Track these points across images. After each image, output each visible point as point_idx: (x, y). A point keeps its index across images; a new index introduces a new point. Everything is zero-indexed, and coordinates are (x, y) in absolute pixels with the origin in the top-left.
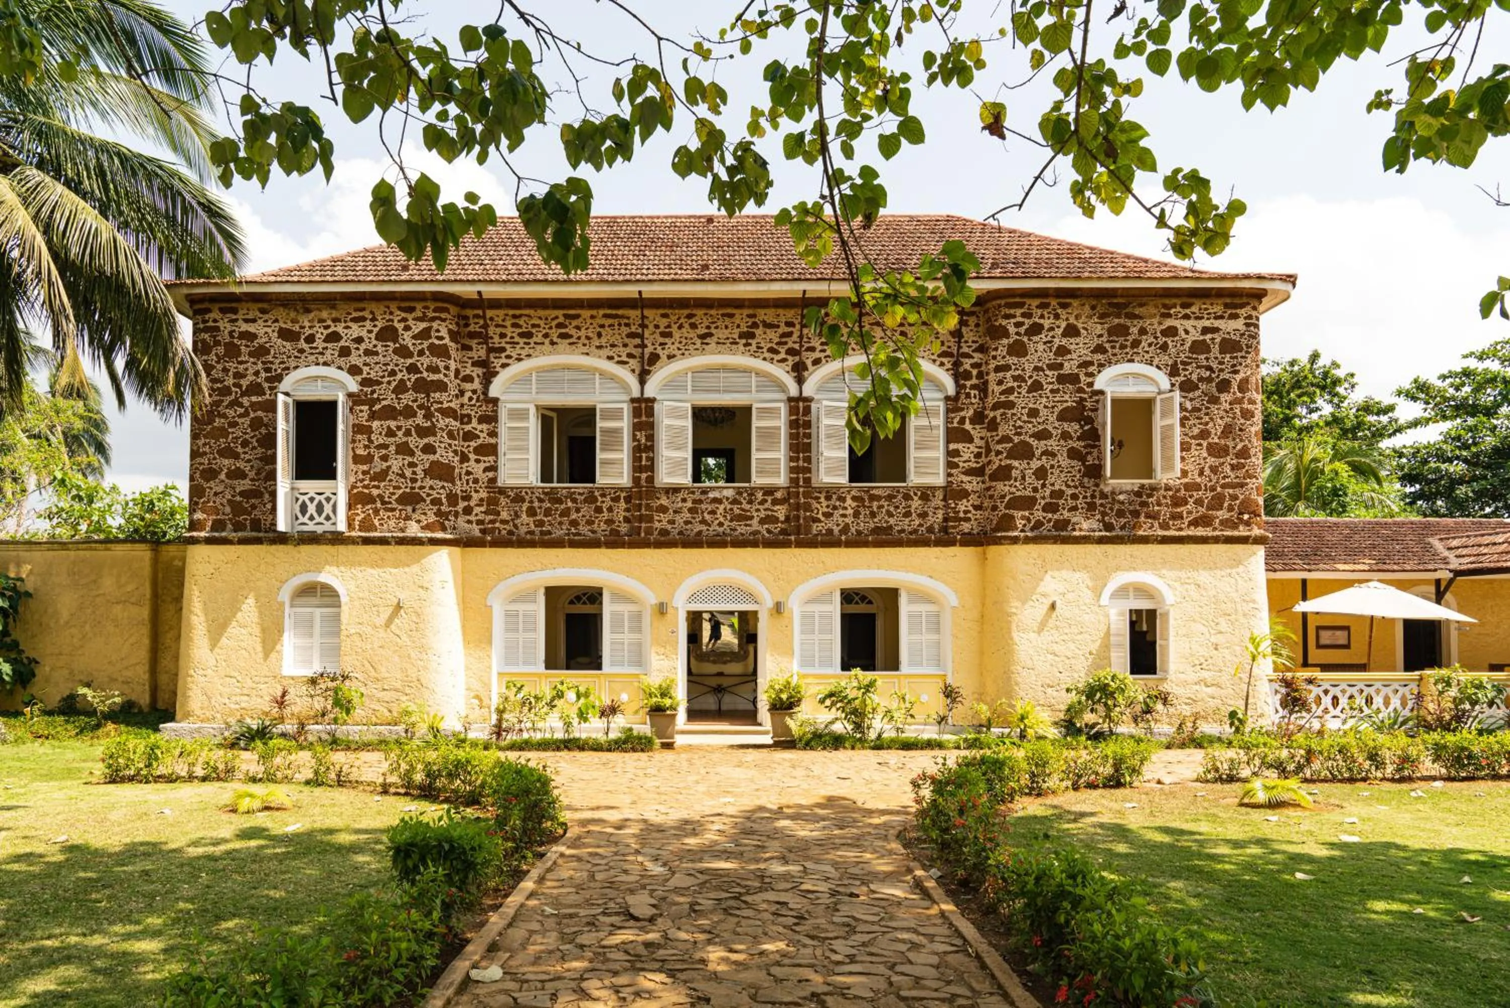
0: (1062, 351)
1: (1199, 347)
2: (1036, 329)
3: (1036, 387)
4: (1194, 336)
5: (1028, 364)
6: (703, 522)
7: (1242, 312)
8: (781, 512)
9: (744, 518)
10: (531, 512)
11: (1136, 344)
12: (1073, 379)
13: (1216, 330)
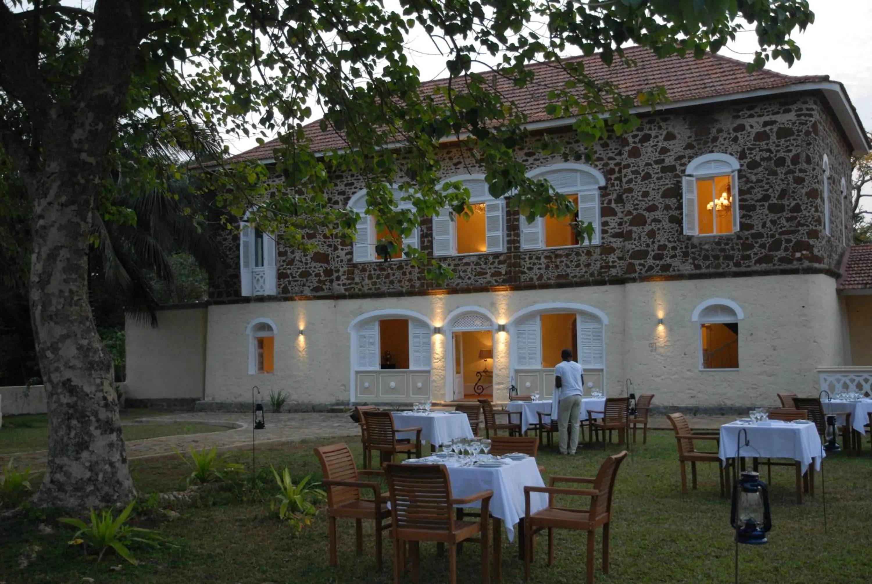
0: (664, 151)
1: (761, 136)
2: (646, 138)
3: (647, 176)
4: (758, 128)
5: (641, 162)
6: (460, 277)
7: (794, 107)
8: (503, 268)
9: (482, 274)
10: (370, 277)
11: (715, 139)
12: (672, 169)
13: (774, 122)
